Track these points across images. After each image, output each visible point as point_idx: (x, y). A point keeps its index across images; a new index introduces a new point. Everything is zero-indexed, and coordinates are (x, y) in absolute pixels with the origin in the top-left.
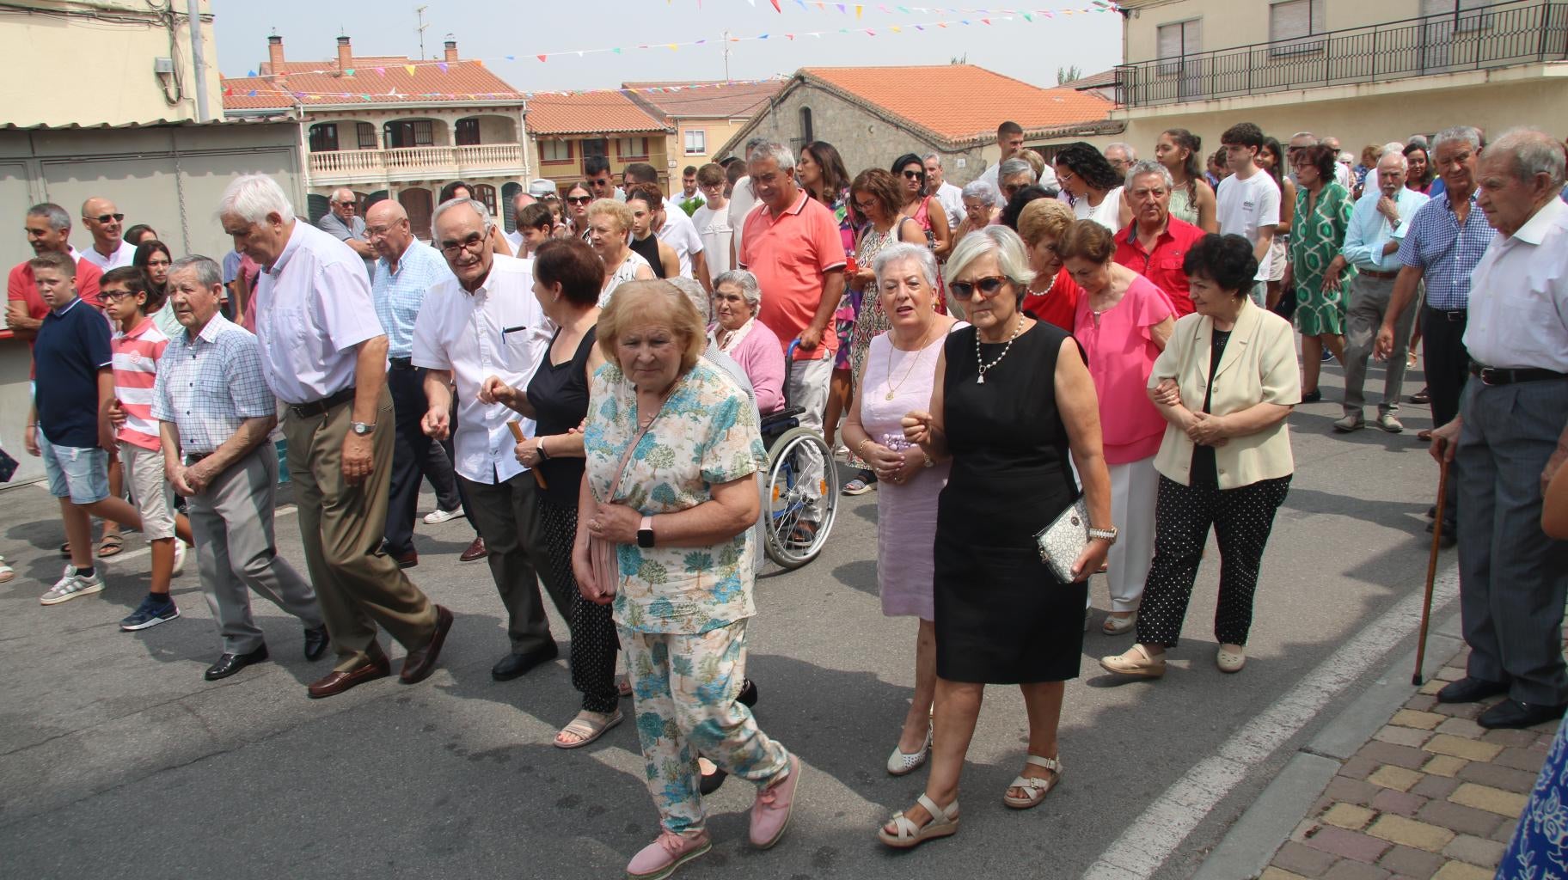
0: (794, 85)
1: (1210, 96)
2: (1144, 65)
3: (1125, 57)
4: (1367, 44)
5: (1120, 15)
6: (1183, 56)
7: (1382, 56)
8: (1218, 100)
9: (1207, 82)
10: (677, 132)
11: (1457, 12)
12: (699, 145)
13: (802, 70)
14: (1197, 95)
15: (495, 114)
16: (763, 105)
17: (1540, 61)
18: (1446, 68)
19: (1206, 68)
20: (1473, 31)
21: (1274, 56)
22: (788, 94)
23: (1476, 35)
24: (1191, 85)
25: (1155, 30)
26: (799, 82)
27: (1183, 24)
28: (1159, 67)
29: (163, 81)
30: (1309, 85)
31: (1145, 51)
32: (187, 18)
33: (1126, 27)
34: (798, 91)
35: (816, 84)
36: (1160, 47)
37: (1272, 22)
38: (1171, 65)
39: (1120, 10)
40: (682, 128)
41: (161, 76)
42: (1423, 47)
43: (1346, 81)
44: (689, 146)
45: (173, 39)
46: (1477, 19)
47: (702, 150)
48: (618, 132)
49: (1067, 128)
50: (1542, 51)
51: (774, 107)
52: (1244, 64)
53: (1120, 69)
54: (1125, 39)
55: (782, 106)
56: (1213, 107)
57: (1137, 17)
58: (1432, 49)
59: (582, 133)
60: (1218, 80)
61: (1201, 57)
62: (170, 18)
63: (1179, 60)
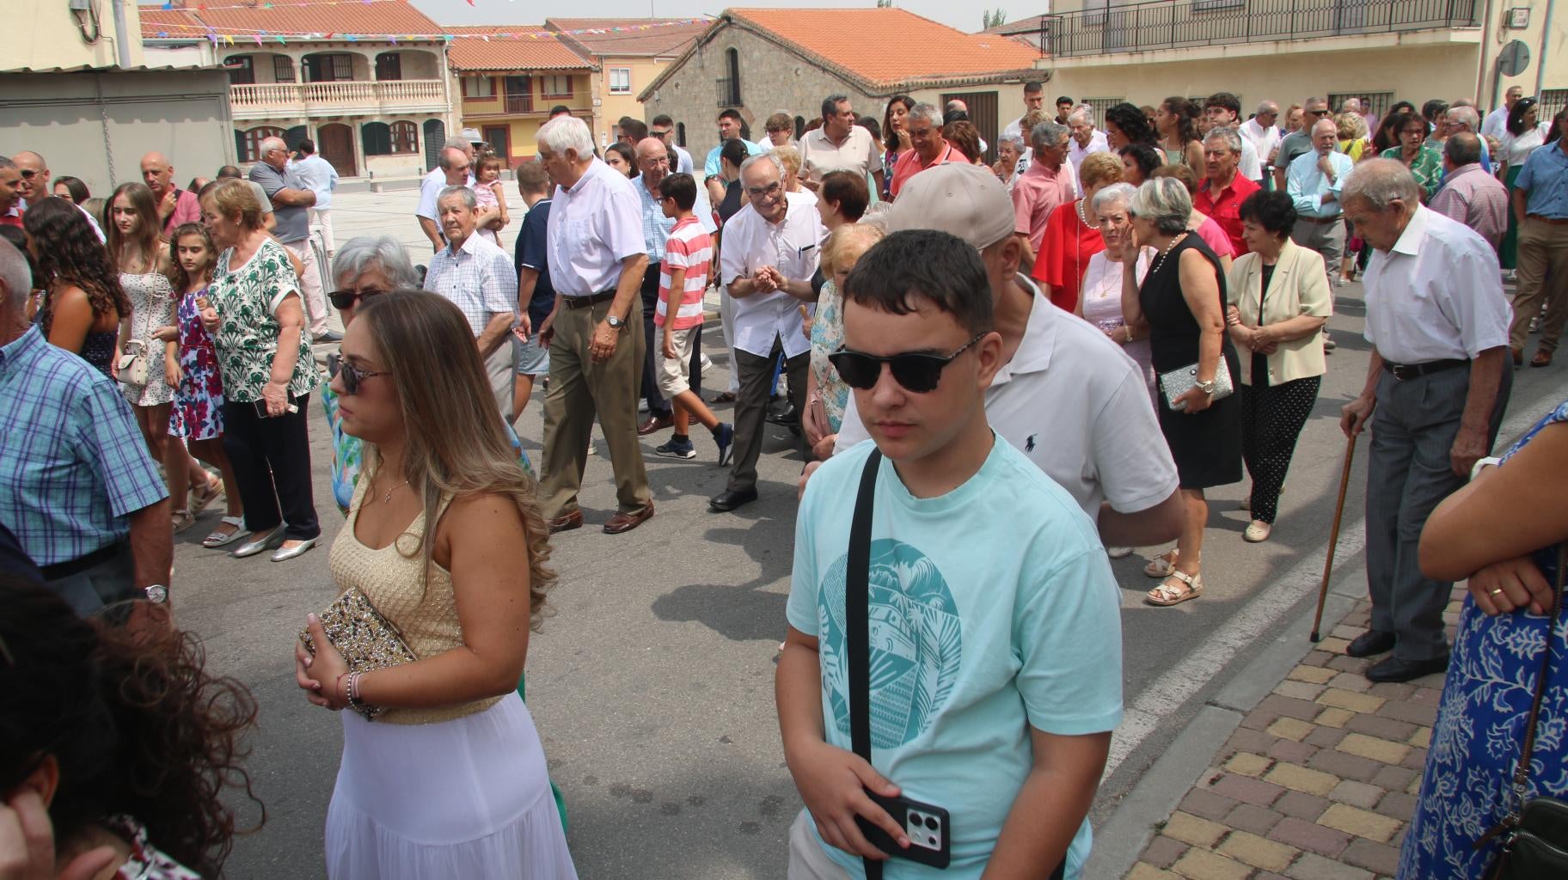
0: (720, 26)
1: (1134, 48)
2: (1070, 15)
3: (1051, 6)
4: (1286, 3)
6: (1108, 8)
7: (1301, 14)
8: (1142, 53)
9: (1131, 35)
10: (601, 70)
12: (624, 84)
13: (729, 10)
14: (1121, 47)
15: (416, 48)
16: (689, 45)
17: (1447, 26)
18: (1361, 29)
19: (1131, 21)
21: (1196, 11)
22: (714, 35)
24: (1115, 36)
26: (726, 22)
28: (1085, 18)
29: (79, 18)
30: (1230, 40)
34: (725, 32)
35: (743, 25)
38: (1097, 16)
40: (607, 66)
41: (76, 13)
42: (1339, 7)
43: (1265, 38)
44: (614, 84)
47: (627, 89)
48: (541, 69)
49: (993, 76)
50: (1449, 17)
51: (700, 47)
52: (1167, 18)
53: (1046, 19)
55: (708, 46)
56: (1136, 59)
58: (1348, 10)
59: (506, 70)
60: (1142, 33)
61: (1125, 9)
63: (1105, 11)
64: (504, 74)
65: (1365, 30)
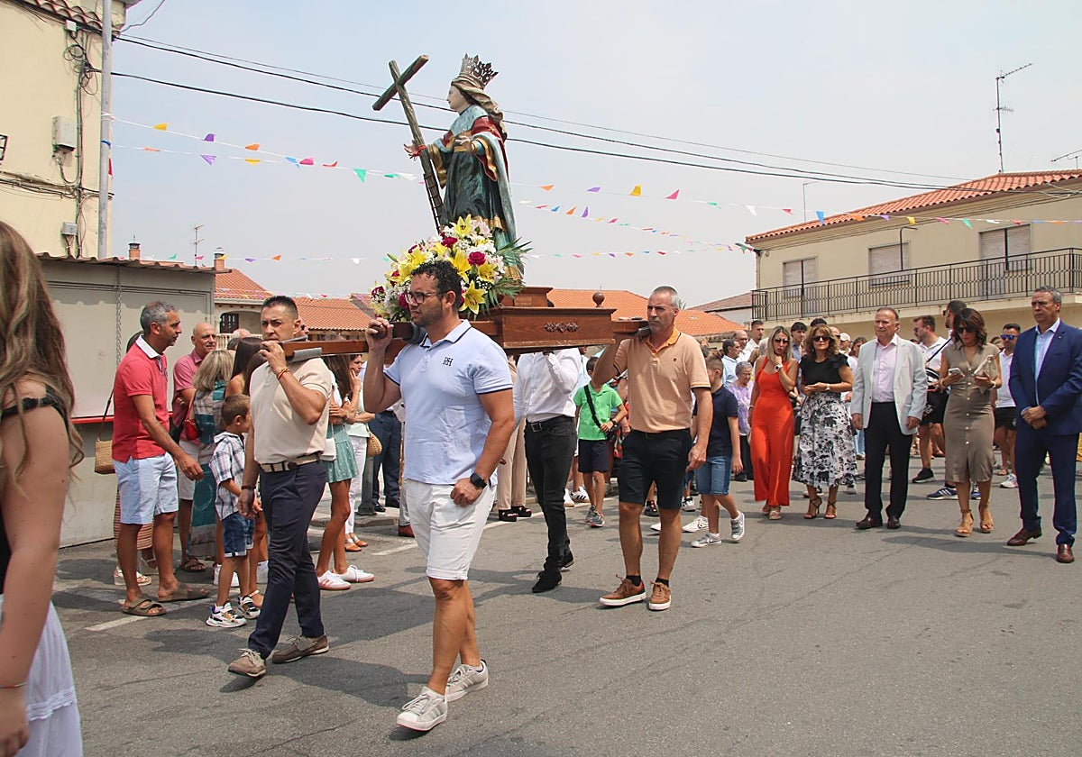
2: (775, 290)
3: (758, 284)
4: (945, 278)
5: (754, 254)
6: (803, 285)
7: (957, 286)
11: (1007, 257)
15: (253, 310)
17: (1072, 292)
18: (1000, 295)
19: (822, 293)
20: (1022, 270)
21: (873, 285)
23: (1024, 273)
24: (809, 305)
25: (781, 265)
27: (802, 261)
28: (786, 292)
29: (67, 242)
30: (904, 306)
31: (774, 279)
32: (95, 194)
33: (759, 263)
36: (785, 277)
37: (871, 262)
38: (795, 290)
39: (754, 250)
41: (65, 236)
42: (985, 280)
43: (930, 303)
45: (79, 209)
46: (1024, 262)
48: (346, 330)
49: (712, 336)
50: (1072, 286)
52: (851, 290)
53: (755, 293)
54: (758, 271)
57: (767, 256)
58: (993, 282)
60: (832, 302)
61: (817, 285)
62: (78, 192)
63: (800, 287)
64: (319, 333)
65: (1005, 296)
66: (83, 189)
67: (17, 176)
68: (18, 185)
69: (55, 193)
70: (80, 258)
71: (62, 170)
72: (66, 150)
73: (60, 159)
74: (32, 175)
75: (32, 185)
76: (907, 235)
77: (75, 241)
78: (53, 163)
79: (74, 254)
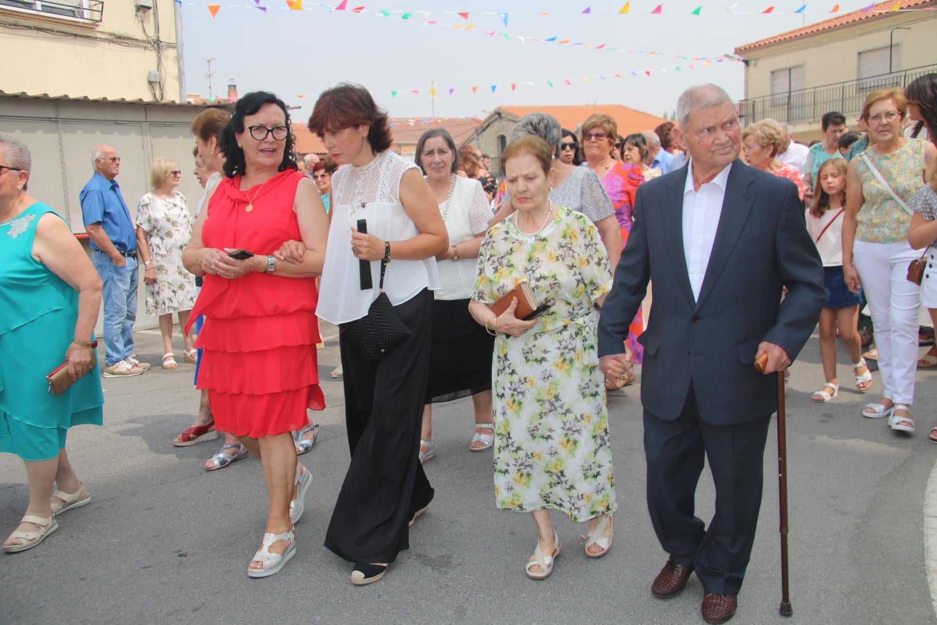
0: (493, 119)
1: (812, 120)
2: (762, 99)
3: (746, 94)
5: (743, 64)
6: (790, 92)
9: (810, 110)
13: (500, 108)
16: (470, 133)
19: (809, 99)
21: (860, 89)
22: (488, 126)
24: (795, 112)
25: (769, 74)
26: (497, 116)
27: (790, 69)
28: (772, 100)
29: (153, 87)
31: (762, 89)
33: (747, 73)
34: (496, 123)
35: (510, 117)
36: (772, 86)
37: (859, 66)
38: (782, 98)
39: (744, 61)
41: (152, 83)
45: (159, 59)
51: (478, 135)
52: (838, 95)
53: (743, 103)
54: (746, 82)
55: (484, 134)
56: (814, 127)
57: (755, 65)
61: (804, 92)
62: (157, 45)
63: (787, 95)
66: (161, 42)
67: (111, 34)
68: (113, 42)
69: (140, 47)
70: (164, 101)
71: (143, 26)
72: (146, 10)
73: (141, 17)
74: (123, 32)
75: (123, 41)
76: (898, 36)
77: (158, 86)
78: (136, 21)
79: (158, 97)
